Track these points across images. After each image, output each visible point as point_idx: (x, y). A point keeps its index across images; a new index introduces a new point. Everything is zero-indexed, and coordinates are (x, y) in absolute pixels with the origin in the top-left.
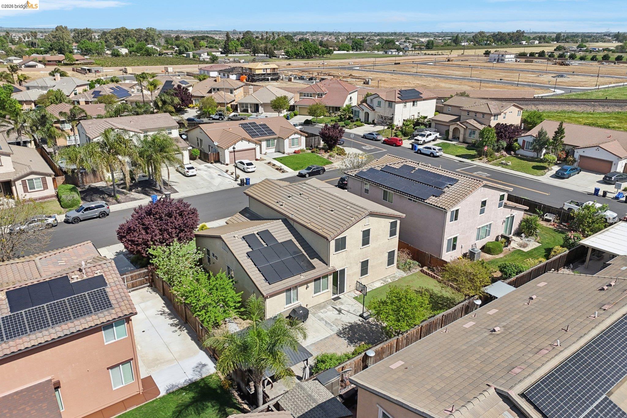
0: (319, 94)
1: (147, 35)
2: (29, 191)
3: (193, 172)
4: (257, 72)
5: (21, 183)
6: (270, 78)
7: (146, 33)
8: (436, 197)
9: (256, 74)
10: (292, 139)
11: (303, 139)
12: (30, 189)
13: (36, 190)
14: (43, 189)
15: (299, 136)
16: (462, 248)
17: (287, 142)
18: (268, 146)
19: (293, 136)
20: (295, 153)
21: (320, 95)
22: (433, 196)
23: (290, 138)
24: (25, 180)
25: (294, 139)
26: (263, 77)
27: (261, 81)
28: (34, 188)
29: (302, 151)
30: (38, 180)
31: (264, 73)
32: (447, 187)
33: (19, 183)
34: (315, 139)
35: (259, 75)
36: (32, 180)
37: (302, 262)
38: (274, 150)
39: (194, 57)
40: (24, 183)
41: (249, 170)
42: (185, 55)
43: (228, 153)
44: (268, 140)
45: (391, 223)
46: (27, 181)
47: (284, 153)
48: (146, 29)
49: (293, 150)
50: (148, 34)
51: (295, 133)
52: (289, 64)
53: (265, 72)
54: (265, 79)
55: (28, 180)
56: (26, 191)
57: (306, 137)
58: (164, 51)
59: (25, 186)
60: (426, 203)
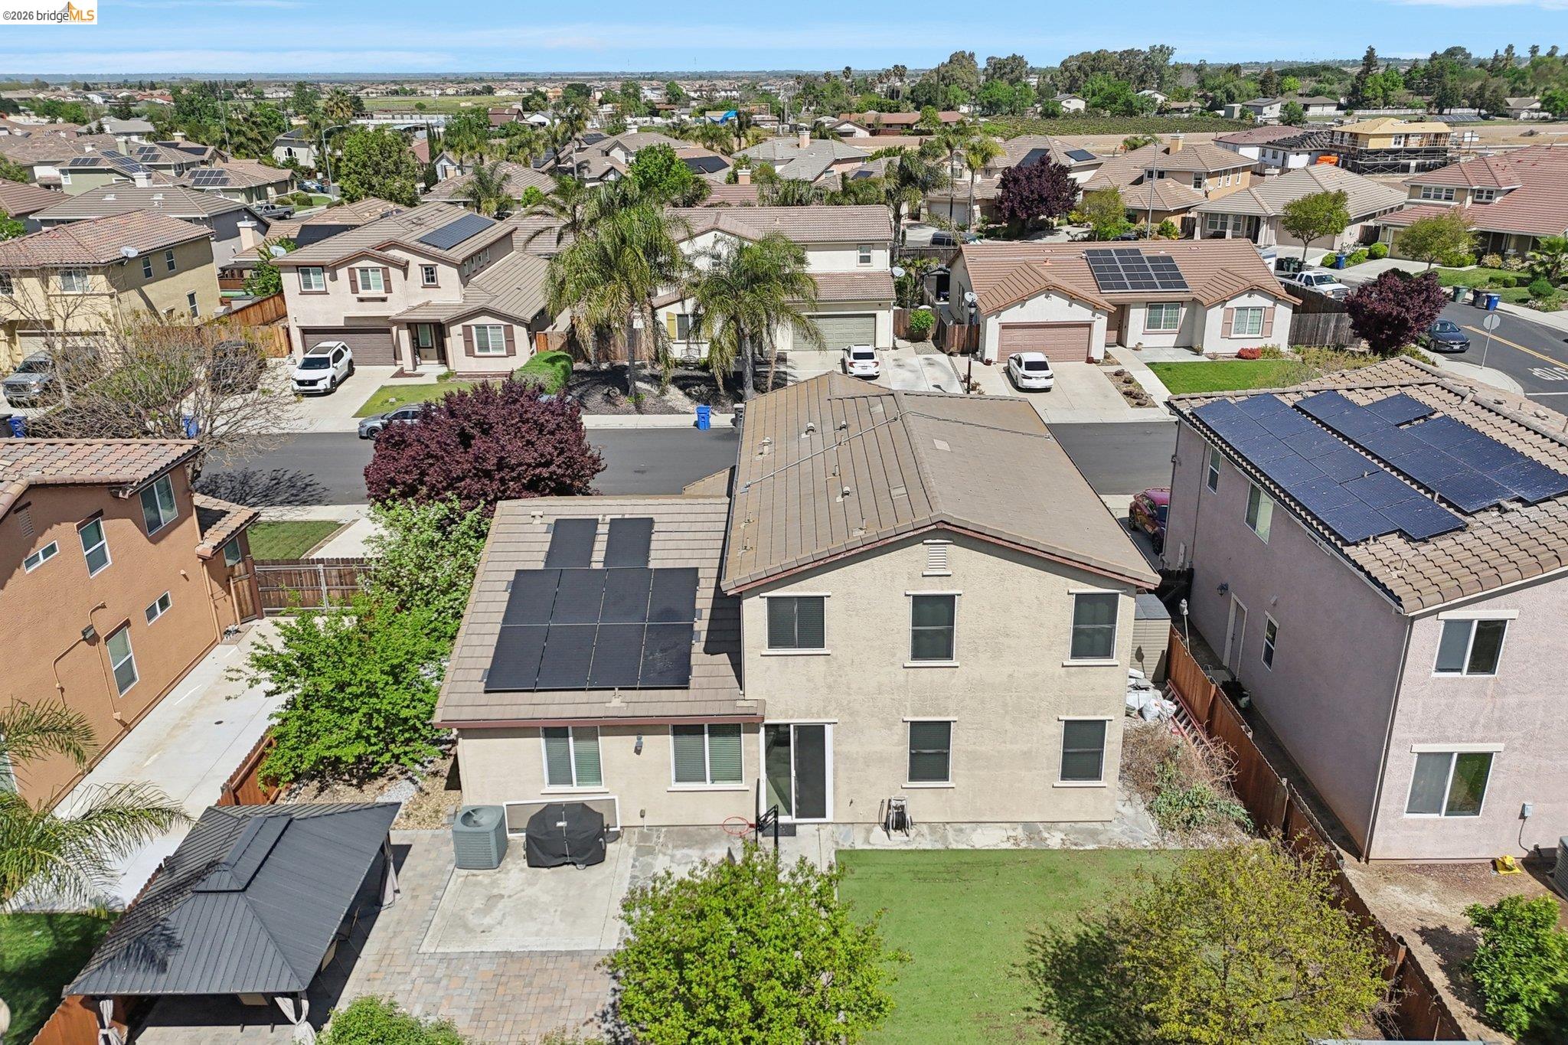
0: (1480, 191)
1: (1147, 66)
2: (477, 353)
3: (864, 367)
4: (1374, 144)
5: (461, 332)
6: (1413, 163)
7: (1146, 59)
8: (1410, 539)
9: (1366, 151)
10: (1239, 309)
11: (1284, 316)
12: (480, 349)
13: (492, 353)
14: (505, 353)
15: (1269, 303)
16: (1523, 816)
17: (1215, 317)
18: (1152, 324)
19: (1244, 301)
20: (1239, 356)
21: (1484, 196)
22: (1402, 533)
23: (1229, 305)
24: (469, 326)
25: (1246, 309)
26: (1390, 160)
27: (1382, 171)
28: (487, 349)
29: (1273, 353)
30: (496, 331)
31: (1397, 147)
32: (1499, 507)
33: (456, 330)
34: (1338, 321)
35: (1377, 152)
36: (484, 327)
37: (663, 650)
38: (1171, 340)
39: (1242, 117)
40: (467, 332)
41: (1027, 383)
42: (1222, 113)
43: (998, 328)
44: (1153, 306)
45: (1080, 598)
46: (474, 328)
47: (1198, 352)
48: (1147, 50)
49: (1234, 347)
50: (1149, 62)
51: (1251, 291)
52: (1532, 133)
53: (1401, 146)
54: (1396, 165)
55: (478, 327)
56: (470, 352)
57: (1296, 309)
58: (1175, 105)
59: (468, 341)
60: (1347, 557)
